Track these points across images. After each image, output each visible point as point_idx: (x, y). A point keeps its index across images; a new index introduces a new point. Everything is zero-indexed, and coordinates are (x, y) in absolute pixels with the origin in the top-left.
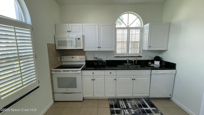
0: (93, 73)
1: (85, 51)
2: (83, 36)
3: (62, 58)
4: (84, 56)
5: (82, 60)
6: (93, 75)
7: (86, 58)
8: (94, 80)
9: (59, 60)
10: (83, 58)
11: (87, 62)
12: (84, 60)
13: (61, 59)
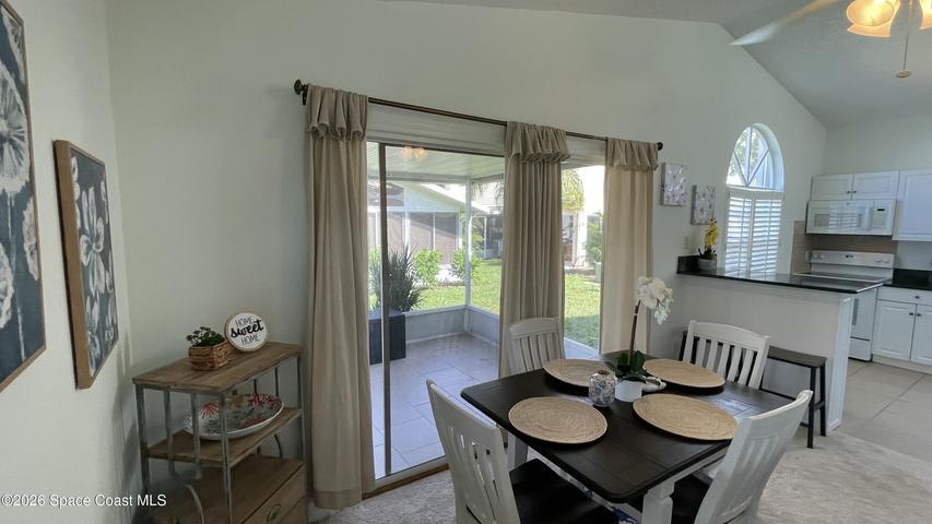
0: (917, 297)
1: (897, 242)
2: (898, 204)
3: (816, 256)
4: (893, 256)
5: (882, 265)
6: (917, 301)
7: (897, 259)
8: (919, 315)
9: (807, 258)
10: (885, 260)
11: (897, 272)
12: (890, 265)
13: (811, 256)
